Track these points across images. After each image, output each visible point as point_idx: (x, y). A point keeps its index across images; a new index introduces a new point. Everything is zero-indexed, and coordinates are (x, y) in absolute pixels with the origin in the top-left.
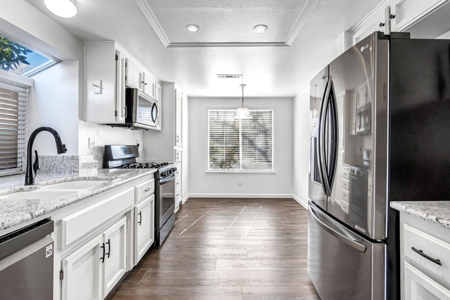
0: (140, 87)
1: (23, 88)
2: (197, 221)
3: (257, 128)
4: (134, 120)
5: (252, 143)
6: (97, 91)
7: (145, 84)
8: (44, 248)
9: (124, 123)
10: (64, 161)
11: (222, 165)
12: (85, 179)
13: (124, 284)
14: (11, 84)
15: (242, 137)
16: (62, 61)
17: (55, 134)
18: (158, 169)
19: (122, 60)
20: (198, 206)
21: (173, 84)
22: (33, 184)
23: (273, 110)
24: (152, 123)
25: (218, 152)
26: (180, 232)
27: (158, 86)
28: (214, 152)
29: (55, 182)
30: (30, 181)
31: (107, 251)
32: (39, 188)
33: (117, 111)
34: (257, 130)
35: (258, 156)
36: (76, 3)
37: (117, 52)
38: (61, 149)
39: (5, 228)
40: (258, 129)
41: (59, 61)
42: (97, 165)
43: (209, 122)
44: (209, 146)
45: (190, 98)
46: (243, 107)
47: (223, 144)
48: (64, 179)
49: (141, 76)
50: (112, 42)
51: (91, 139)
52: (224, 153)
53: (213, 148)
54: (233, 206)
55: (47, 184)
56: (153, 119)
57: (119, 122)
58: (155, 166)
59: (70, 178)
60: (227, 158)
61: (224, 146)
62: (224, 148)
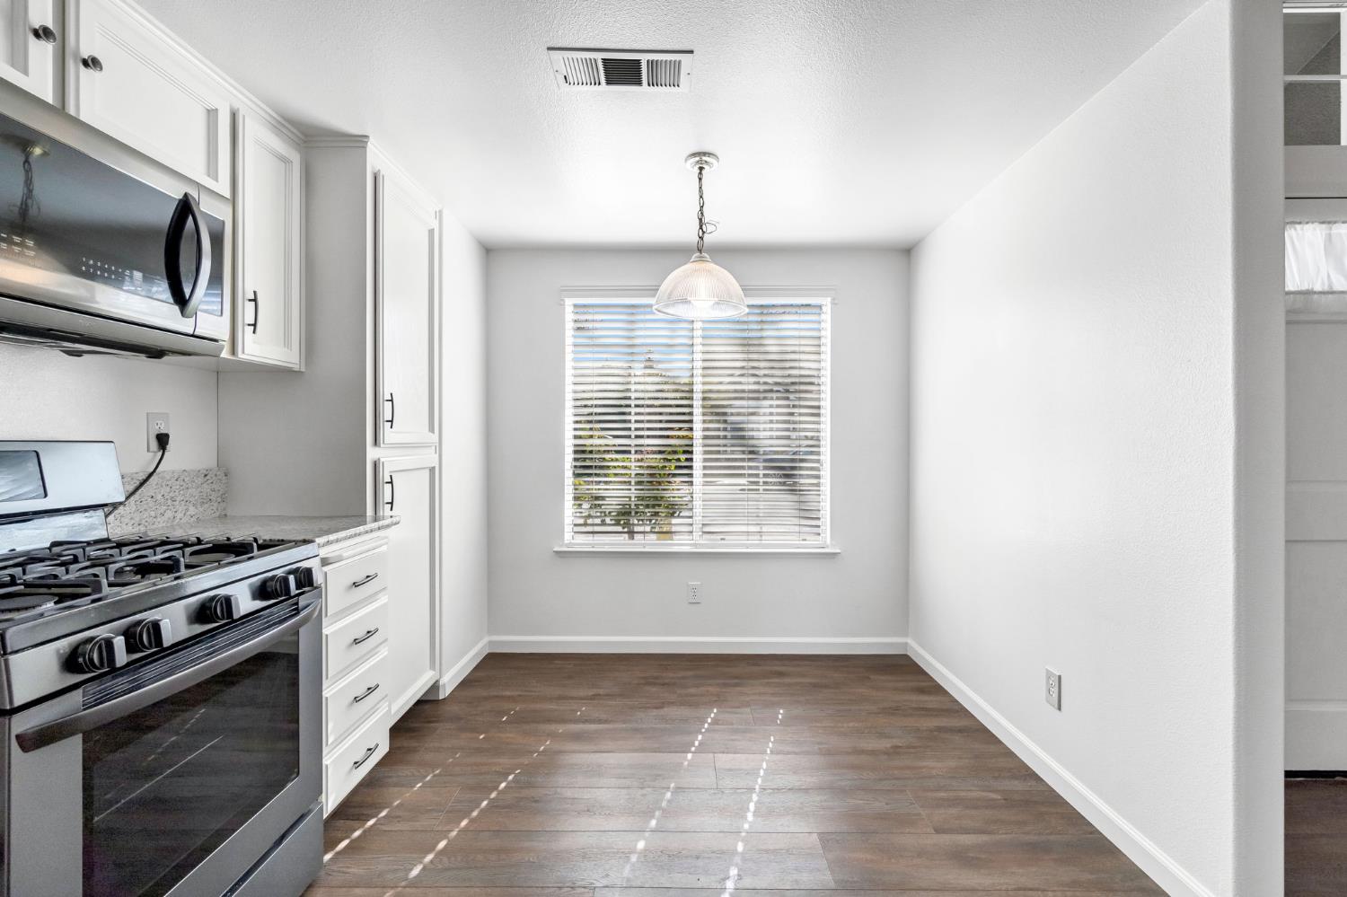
5: (735, 432)
21: (359, 142)
23: (829, 299)
25: (608, 467)
28: (591, 467)
35: (765, 483)
44: (569, 445)
45: (491, 253)
46: (700, 259)
47: (629, 437)
52: (633, 473)
53: (589, 452)
60: (643, 493)
61: (630, 445)
62: (633, 452)
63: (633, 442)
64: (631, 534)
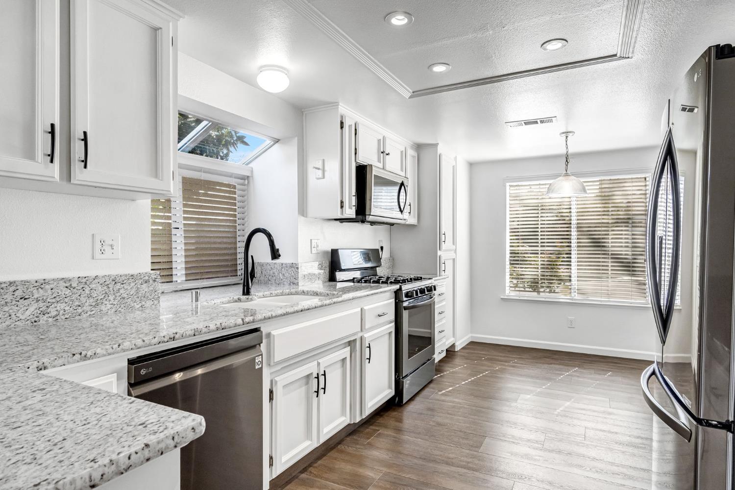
0: (379, 161)
1: (242, 179)
2: (473, 379)
3: (610, 213)
4: (367, 213)
5: (598, 244)
6: (319, 175)
7: (387, 154)
8: (254, 359)
9: (354, 216)
10: (283, 270)
11: (535, 285)
12: (303, 293)
13: (348, 439)
14: (231, 177)
15: (576, 233)
16: (279, 140)
17: (269, 236)
18: (400, 286)
19: (350, 126)
20: (482, 356)
21: (435, 145)
22: (249, 295)
23: (650, 175)
24: (398, 215)
25: (527, 261)
26: (441, 391)
27: (411, 153)
28: (518, 260)
29: (271, 295)
30: (247, 292)
31: (322, 385)
32: (255, 300)
33: (344, 200)
34: (610, 217)
35: (612, 270)
36: (288, 73)
37: (342, 117)
38: (275, 254)
39: (223, 329)
40: (612, 215)
41: (277, 141)
42: (322, 277)
43: (508, 206)
44: (508, 249)
45: (472, 165)
46: (567, 175)
47: (538, 246)
48: (281, 291)
49: (382, 142)
50: (335, 104)
51: (313, 241)
52: (540, 263)
53: (518, 253)
54: (551, 364)
55: (264, 297)
56: (400, 207)
57: (345, 216)
58: (399, 281)
59: (288, 291)
60: (544, 274)
61: (538, 250)
62: (540, 253)
63: (539, 249)
64: (539, 292)
